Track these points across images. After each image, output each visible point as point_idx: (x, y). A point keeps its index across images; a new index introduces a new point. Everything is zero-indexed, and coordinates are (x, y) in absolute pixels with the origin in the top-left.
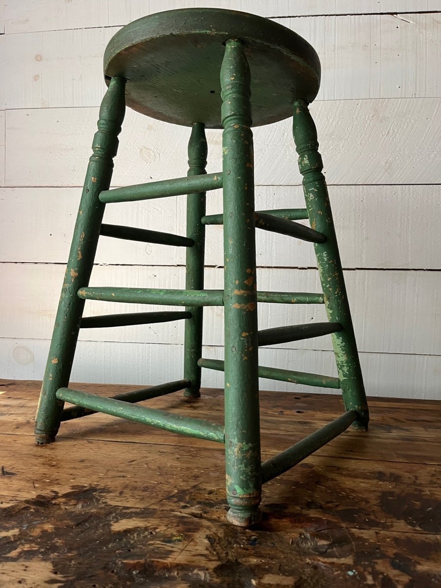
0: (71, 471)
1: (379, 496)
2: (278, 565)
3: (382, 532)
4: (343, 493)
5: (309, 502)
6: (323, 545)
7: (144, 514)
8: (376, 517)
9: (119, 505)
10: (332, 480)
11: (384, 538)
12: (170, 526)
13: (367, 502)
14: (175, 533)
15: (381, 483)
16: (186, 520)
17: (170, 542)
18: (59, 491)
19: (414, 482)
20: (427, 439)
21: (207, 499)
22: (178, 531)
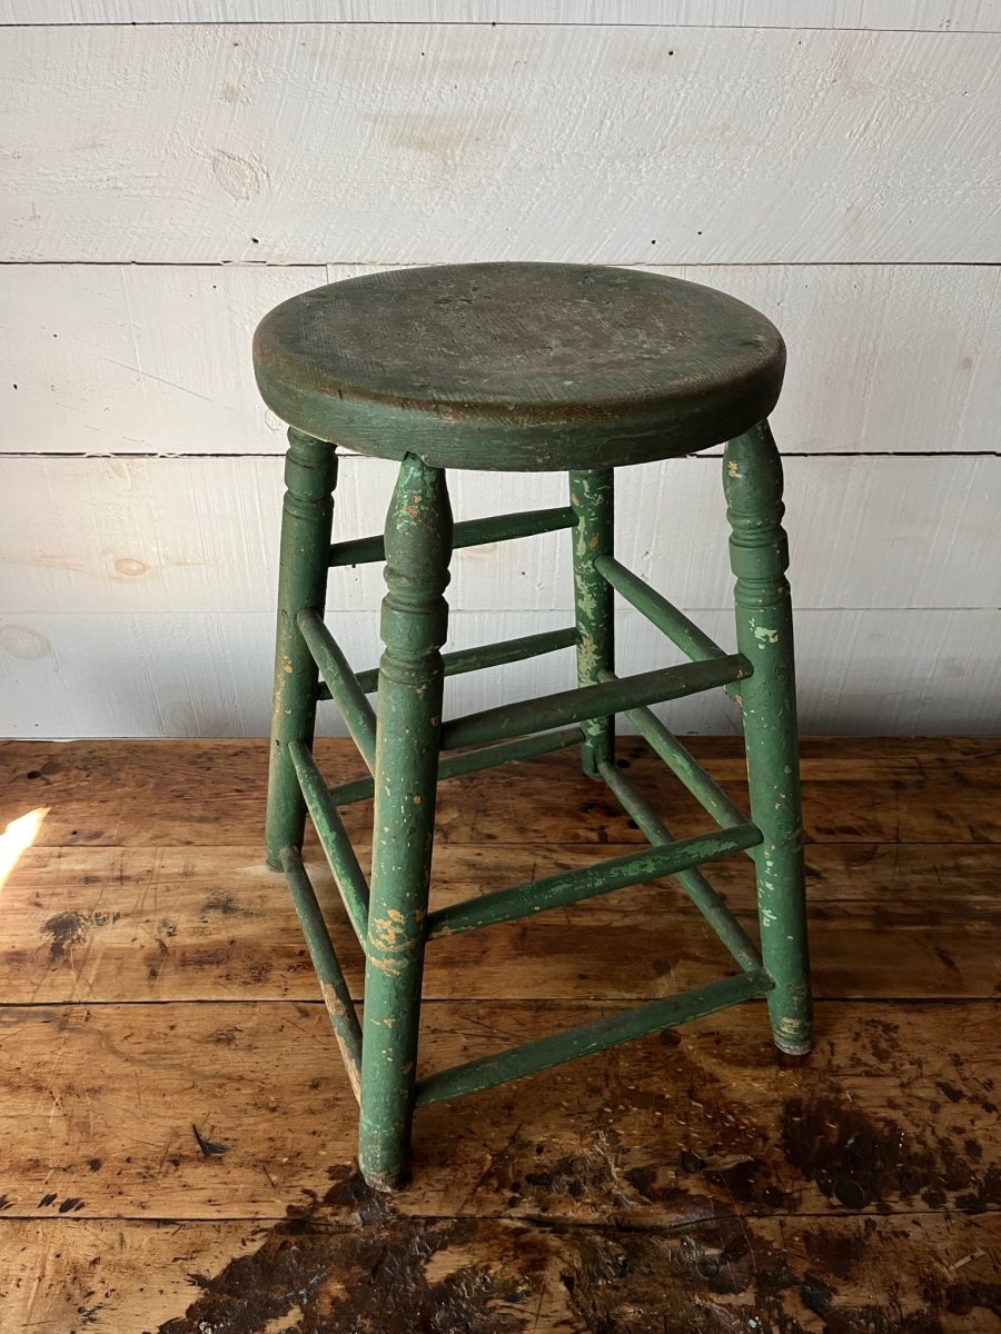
0: (312, 1123)
1: (780, 1118)
2: (661, 1319)
3: (789, 1219)
4: (730, 1117)
5: (684, 1153)
6: (713, 1256)
7: (462, 1232)
8: (779, 1181)
9: (419, 1213)
10: (713, 1079)
11: (791, 1236)
12: (505, 1259)
13: (766, 1139)
14: (517, 1277)
15: (782, 1074)
16: (525, 1238)
17: (514, 1298)
18: (315, 1190)
19: (830, 1061)
20: (849, 907)
21: (537, 1166)
22: (522, 1271)
